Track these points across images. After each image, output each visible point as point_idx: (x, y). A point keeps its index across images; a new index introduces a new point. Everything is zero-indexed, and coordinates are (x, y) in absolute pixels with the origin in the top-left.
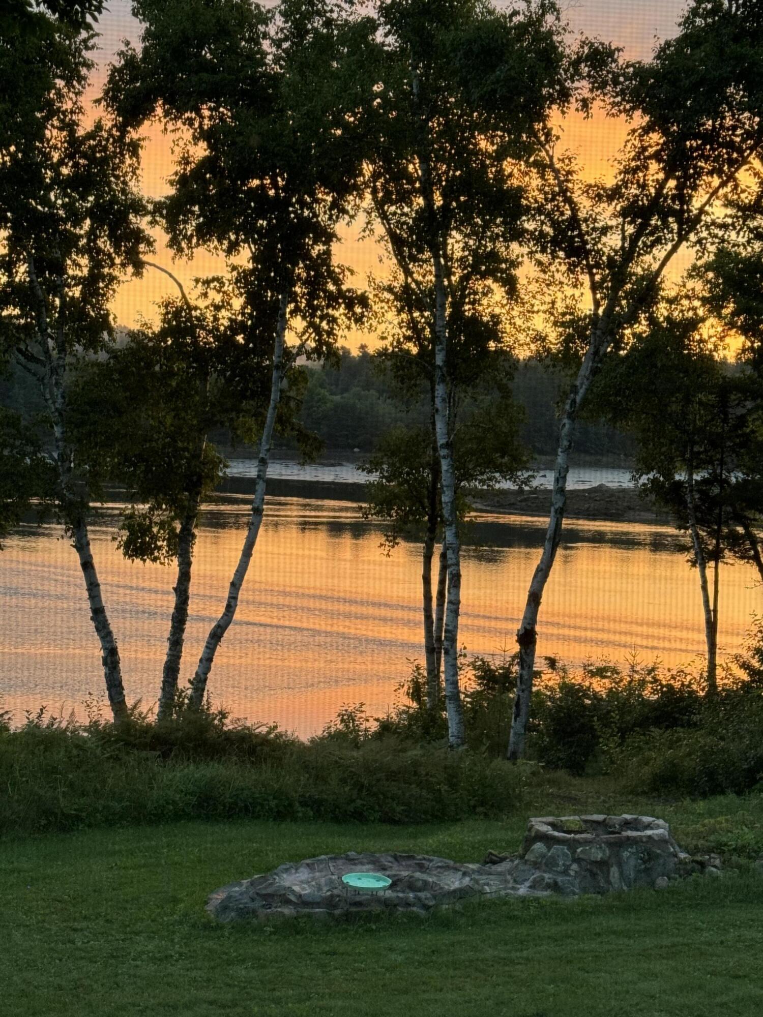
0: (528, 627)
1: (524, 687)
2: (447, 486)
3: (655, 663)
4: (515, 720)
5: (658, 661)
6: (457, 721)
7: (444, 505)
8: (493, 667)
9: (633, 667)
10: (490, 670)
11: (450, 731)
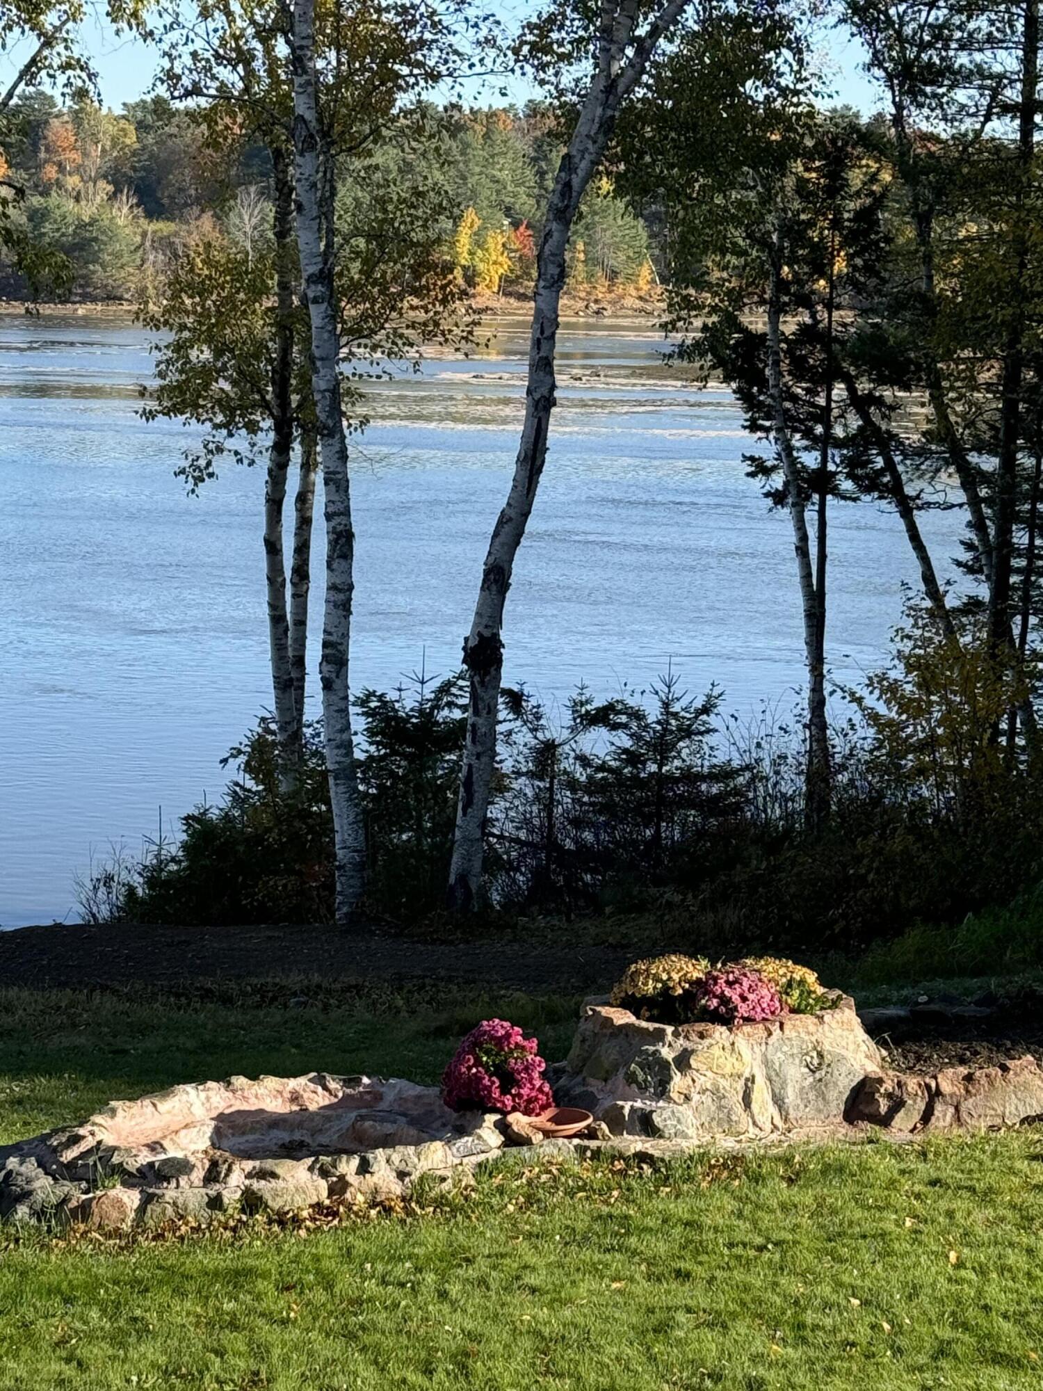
0: (487, 633)
1: (480, 749)
2: (322, 359)
3: (709, 696)
4: (465, 814)
5: (715, 693)
6: (351, 819)
7: (317, 397)
8: (401, 714)
9: (666, 705)
10: (396, 718)
11: (338, 838)
